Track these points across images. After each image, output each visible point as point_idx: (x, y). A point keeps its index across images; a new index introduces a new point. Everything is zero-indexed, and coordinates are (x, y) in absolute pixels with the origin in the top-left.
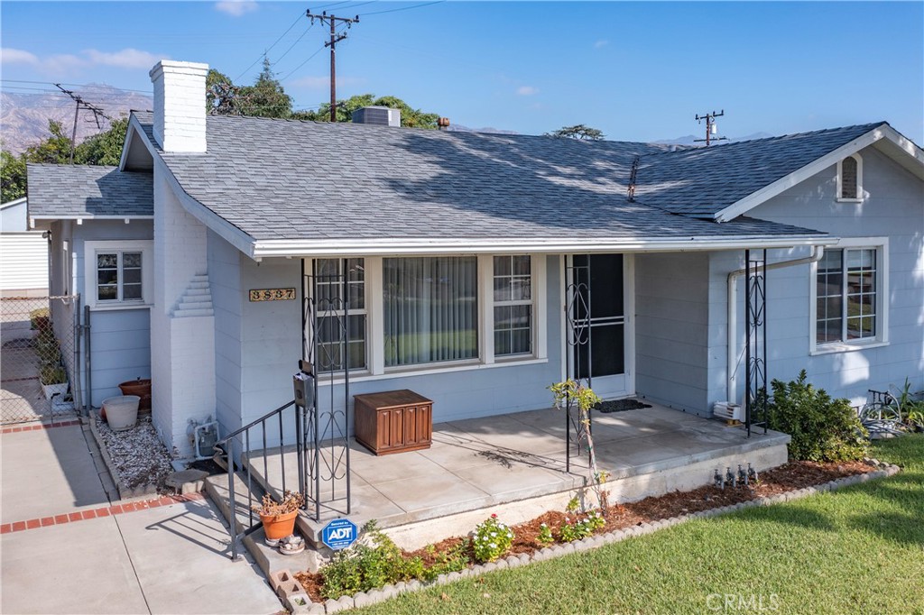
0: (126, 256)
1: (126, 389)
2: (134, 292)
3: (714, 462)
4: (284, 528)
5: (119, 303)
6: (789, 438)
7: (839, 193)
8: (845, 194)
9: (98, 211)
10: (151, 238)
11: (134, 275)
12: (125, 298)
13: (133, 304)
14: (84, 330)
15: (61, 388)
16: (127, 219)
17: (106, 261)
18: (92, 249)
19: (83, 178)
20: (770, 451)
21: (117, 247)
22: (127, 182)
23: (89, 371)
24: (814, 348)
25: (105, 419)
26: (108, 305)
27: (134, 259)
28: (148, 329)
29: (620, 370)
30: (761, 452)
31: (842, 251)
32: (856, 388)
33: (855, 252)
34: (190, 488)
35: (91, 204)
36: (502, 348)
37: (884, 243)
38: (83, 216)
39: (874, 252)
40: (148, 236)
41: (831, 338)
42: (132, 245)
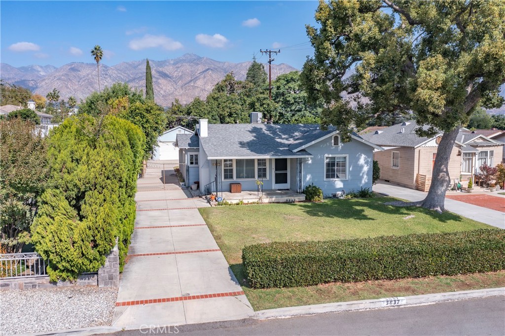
0: (195, 155)
1: (195, 183)
2: (197, 163)
3: (287, 198)
4: (213, 198)
5: (194, 165)
6: (305, 195)
7: (333, 144)
8: (335, 144)
9: (190, 146)
11: (197, 159)
13: (196, 166)
14: (188, 170)
15: (184, 183)
16: (195, 148)
17: (192, 156)
18: (189, 154)
19: (187, 137)
20: (301, 197)
21: (194, 153)
22: (195, 138)
23: (189, 179)
24: (325, 179)
25: (191, 189)
26: (192, 165)
27: (197, 156)
28: (199, 171)
29: (286, 182)
30: (299, 197)
31: (335, 157)
32: (339, 189)
33: (340, 158)
34: (204, 197)
35: (189, 145)
36: (259, 176)
37: (347, 156)
38: (187, 148)
39: (345, 158)
40: (199, 151)
41: (332, 178)
42: (196, 153)
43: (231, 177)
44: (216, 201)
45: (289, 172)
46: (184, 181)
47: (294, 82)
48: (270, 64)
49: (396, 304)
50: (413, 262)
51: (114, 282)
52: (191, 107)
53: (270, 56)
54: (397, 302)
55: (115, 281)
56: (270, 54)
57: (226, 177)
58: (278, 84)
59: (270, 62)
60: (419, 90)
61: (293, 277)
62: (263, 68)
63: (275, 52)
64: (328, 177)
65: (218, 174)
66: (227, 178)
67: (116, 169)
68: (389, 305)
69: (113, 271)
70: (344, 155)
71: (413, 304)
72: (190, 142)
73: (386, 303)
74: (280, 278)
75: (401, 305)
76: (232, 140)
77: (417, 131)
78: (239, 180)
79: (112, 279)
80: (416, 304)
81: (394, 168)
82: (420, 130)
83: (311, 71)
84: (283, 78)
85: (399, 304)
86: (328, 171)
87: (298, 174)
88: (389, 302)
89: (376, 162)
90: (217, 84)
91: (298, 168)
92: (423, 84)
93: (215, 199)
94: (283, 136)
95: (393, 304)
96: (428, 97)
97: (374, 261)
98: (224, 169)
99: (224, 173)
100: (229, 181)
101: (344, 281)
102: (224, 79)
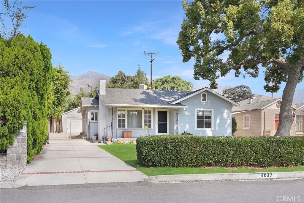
0: (95, 113)
1: (95, 135)
2: (96, 119)
8: (203, 100)
9: (92, 105)
10: (98, 110)
11: (96, 117)
12: (95, 120)
13: (96, 121)
14: (89, 125)
16: (95, 106)
17: (93, 114)
18: (91, 111)
19: (89, 100)
21: (94, 111)
22: (96, 100)
23: (90, 133)
24: (196, 129)
26: (93, 121)
27: (96, 113)
28: (98, 126)
29: (166, 132)
31: (203, 111)
33: (207, 112)
35: (91, 104)
36: (145, 125)
37: (213, 110)
38: (89, 105)
39: (211, 112)
40: (98, 109)
41: (201, 128)
42: (96, 111)
43: (124, 126)
44: (112, 142)
45: (169, 124)
46: (86, 136)
47: (167, 84)
48: (151, 63)
49: (269, 177)
50: (278, 150)
51: (21, 163)
52: (92, 94)
53: (151, 57)
54: (270, 175)
55: (22, 161)
56: (151, 55)
57: (119, 126)
58: (156, 85)
59: (151, 62)
60: (273, 23)
61: (181, 156)
62: (145, 75)
63: (155, 54)
64: (198, 127)
65: (114, 119)
66: (121, 127)
67: (28, 63)
68: (263, 177)
69: (20, 151)
70: (210, 110)
71: (283, 178)
72: (92, 102)
73: (261, 175)
74: (169, 157)
75: (274, 179)
76: (124, 97)
77: (264, 87)
78: (130, 129)
79: (20, 159)
80: (286, 178)
81: (246, 128)
82: (267, 86)
83: (186, 29)
84: (160, 80)
85: (272, 177)
86: (198, 122)
87: (176, 122)
88: (263, 175)
89: (234, 118)
90: (112, 78)
91: (176, 117)
92: (276, 19)
93: (111, 140)
94: (166, 97)
95: (266, 177)
96: (281, 27)
97: (247, 147)
98: (118, 119)
99: (118, 123)
100: (122, 129)
101: (222, 165)
102: (118, 74)
